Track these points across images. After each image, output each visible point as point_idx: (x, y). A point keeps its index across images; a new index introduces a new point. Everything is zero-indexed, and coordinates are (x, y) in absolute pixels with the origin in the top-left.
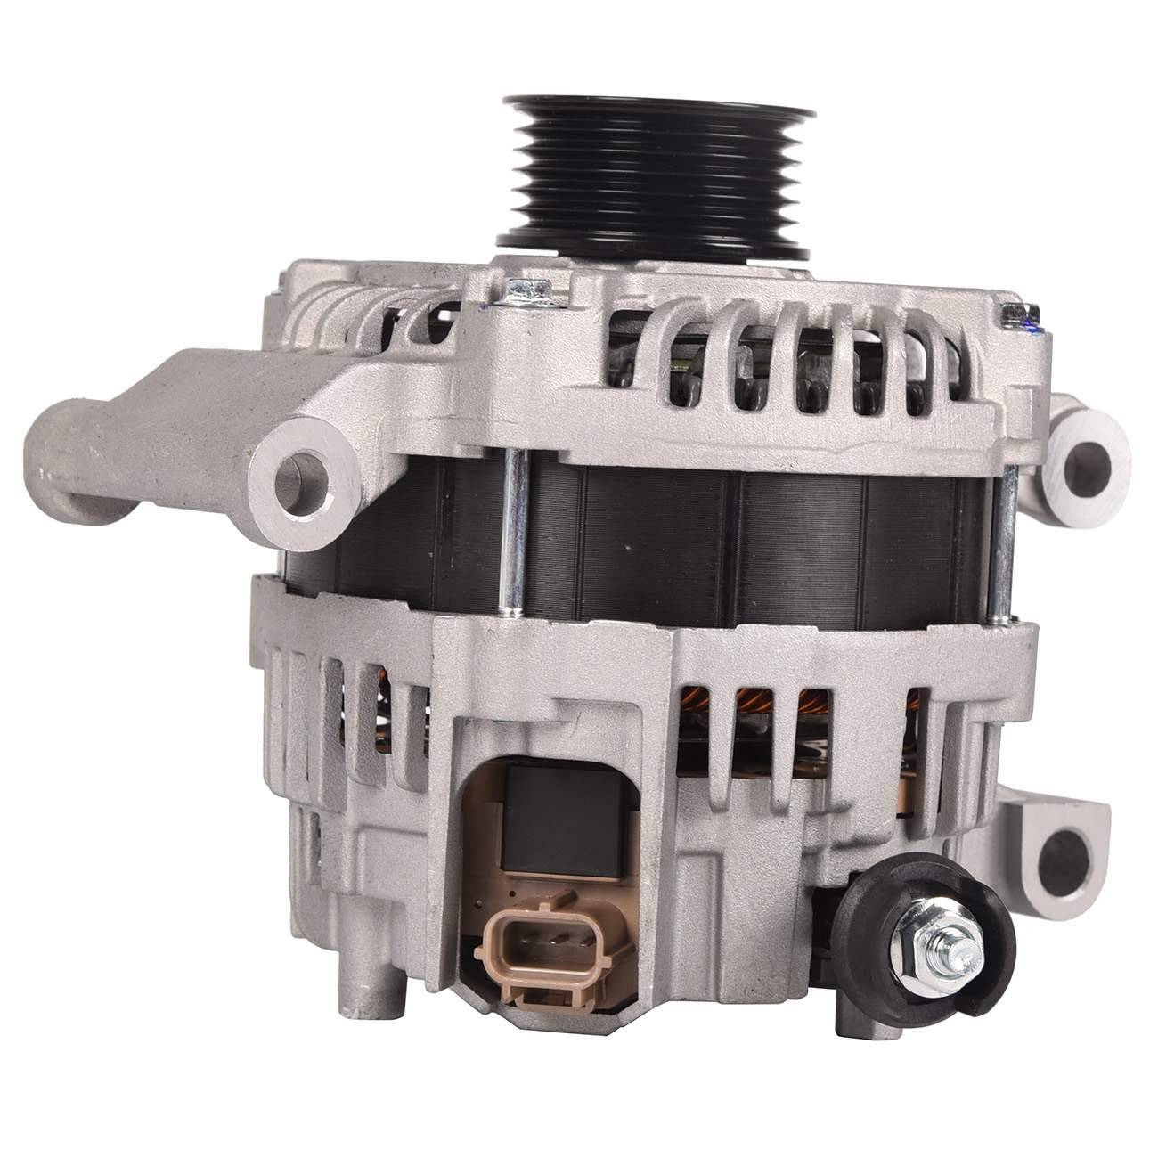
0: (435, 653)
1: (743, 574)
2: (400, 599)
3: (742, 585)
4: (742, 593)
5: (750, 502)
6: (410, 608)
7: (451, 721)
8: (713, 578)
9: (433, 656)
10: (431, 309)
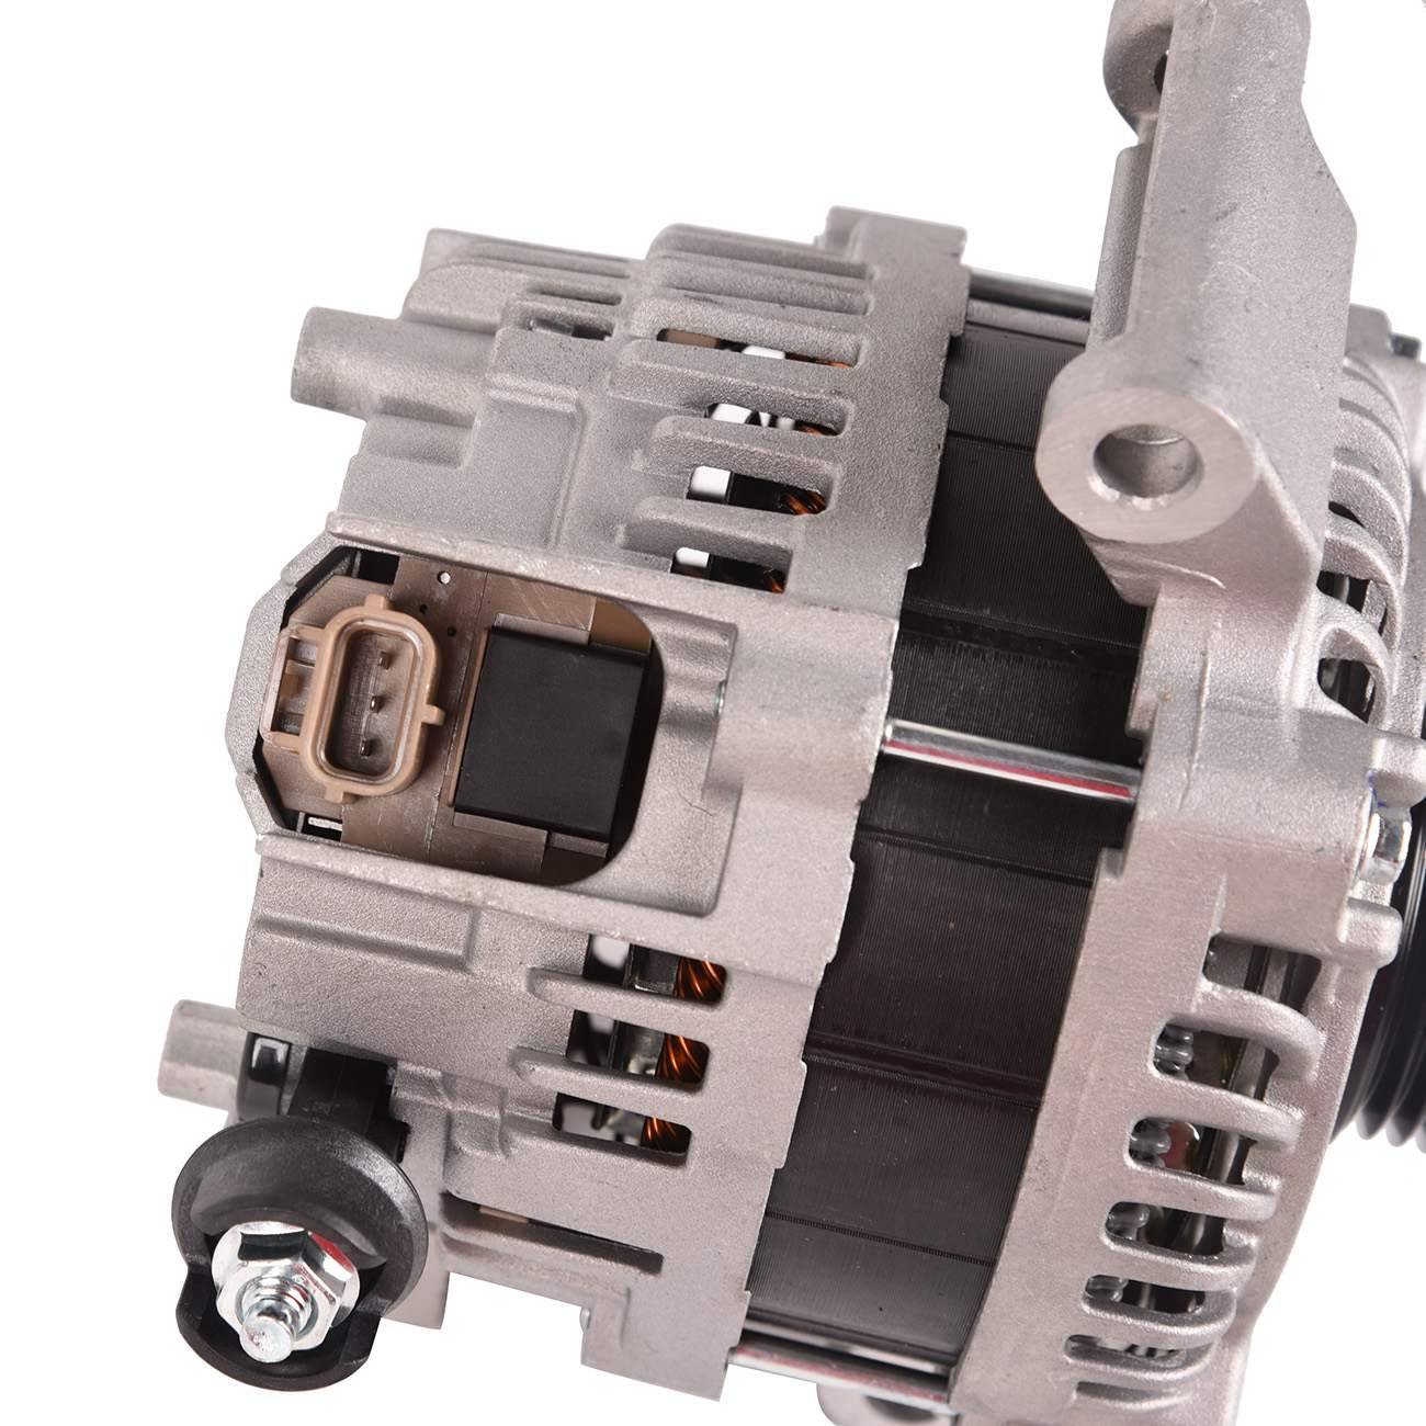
0: (841, 614)
1: (881, 1081)
2: (929, 555)
3: (864, 1078)
4: (854, 1075)
5: (988, 1111)
6: (910, 571)
7: (733, 621)
8: (882, 1039)
9: (836, 610)
10: (1369, 667)
